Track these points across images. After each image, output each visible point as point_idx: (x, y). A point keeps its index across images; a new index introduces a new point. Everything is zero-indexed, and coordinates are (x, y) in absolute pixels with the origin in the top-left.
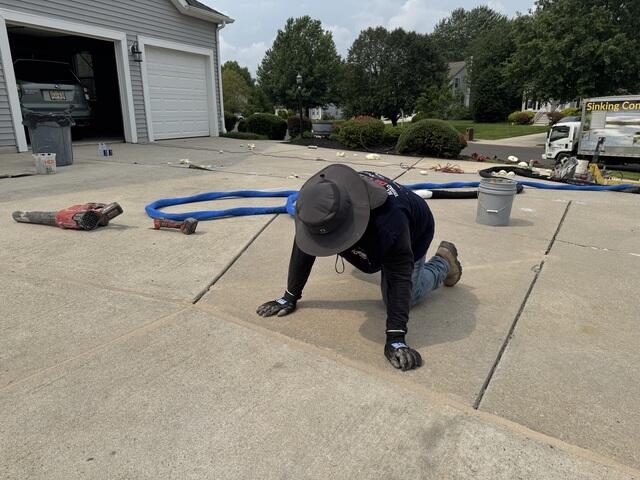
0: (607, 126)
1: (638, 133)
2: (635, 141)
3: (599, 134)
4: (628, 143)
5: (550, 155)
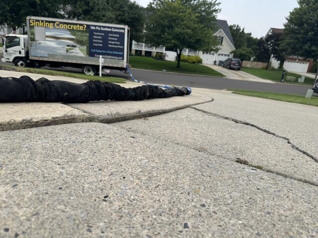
0: (47, 39)
1: (68, 46)
2: (67, 51)
3: (42, 44)
4: (63, 52)
5: (8, 59)
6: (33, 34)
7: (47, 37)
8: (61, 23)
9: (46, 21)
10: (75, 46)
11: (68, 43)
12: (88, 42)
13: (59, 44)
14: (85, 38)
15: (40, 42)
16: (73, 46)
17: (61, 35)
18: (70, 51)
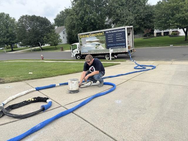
1: (96, 45)
2: (96, 48)
3: (85, 46)
4: (94, 49)
5: (74, 55)
6: (81, 42)
7: (87, 42)
8: (92, 34)
9: (86, 34)
10: (99, 45)
11: (96, 43)
12: (105, 41)
13: (92, 45)
14: (104, 39)
15: (84, 45)
16: (98, 45)
17: (93, 40)
18: (97, 48)
